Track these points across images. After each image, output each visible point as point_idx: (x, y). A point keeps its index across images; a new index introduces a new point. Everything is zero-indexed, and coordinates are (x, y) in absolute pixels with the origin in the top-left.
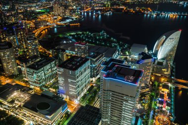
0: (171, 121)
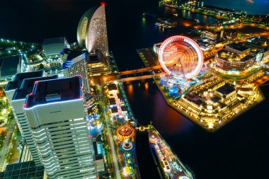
0: (134, 127)
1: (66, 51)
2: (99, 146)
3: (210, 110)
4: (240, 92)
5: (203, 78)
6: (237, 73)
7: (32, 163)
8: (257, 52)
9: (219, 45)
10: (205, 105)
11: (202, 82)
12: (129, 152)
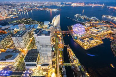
0: (64, 45)
1: (49, 24)
2: (54, 48)
3: (86, 44)
4: (95, 40)
5: (85, 35)
6: (95, 35)
7: (37, 50)
8: (102, 30)
9: (91, 27)
10: (84, 42)
11: (84, 36)
12: (61, 51)
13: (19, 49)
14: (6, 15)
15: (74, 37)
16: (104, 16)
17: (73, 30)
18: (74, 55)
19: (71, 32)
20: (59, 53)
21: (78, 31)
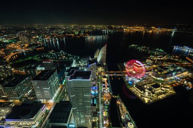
0: (111, 95)
1: (89, 61)
2: (95, 100)
3: (147, 94)
4: (163, 88)
5: (145, 79)
6: (162, 79)
7: (69, 102)
8: (173, 71)
9: (155, 66)
10: (145, 92)
11: (144, 81)
12: (107, 106)
13: (42, 100)
14: (27, 45)
15: (127, 82)
16: (176, 48)
17: (126, 70)
18: (128, 112)
19: (124, 73)
20: (104, 109)
21: (134, 72)
